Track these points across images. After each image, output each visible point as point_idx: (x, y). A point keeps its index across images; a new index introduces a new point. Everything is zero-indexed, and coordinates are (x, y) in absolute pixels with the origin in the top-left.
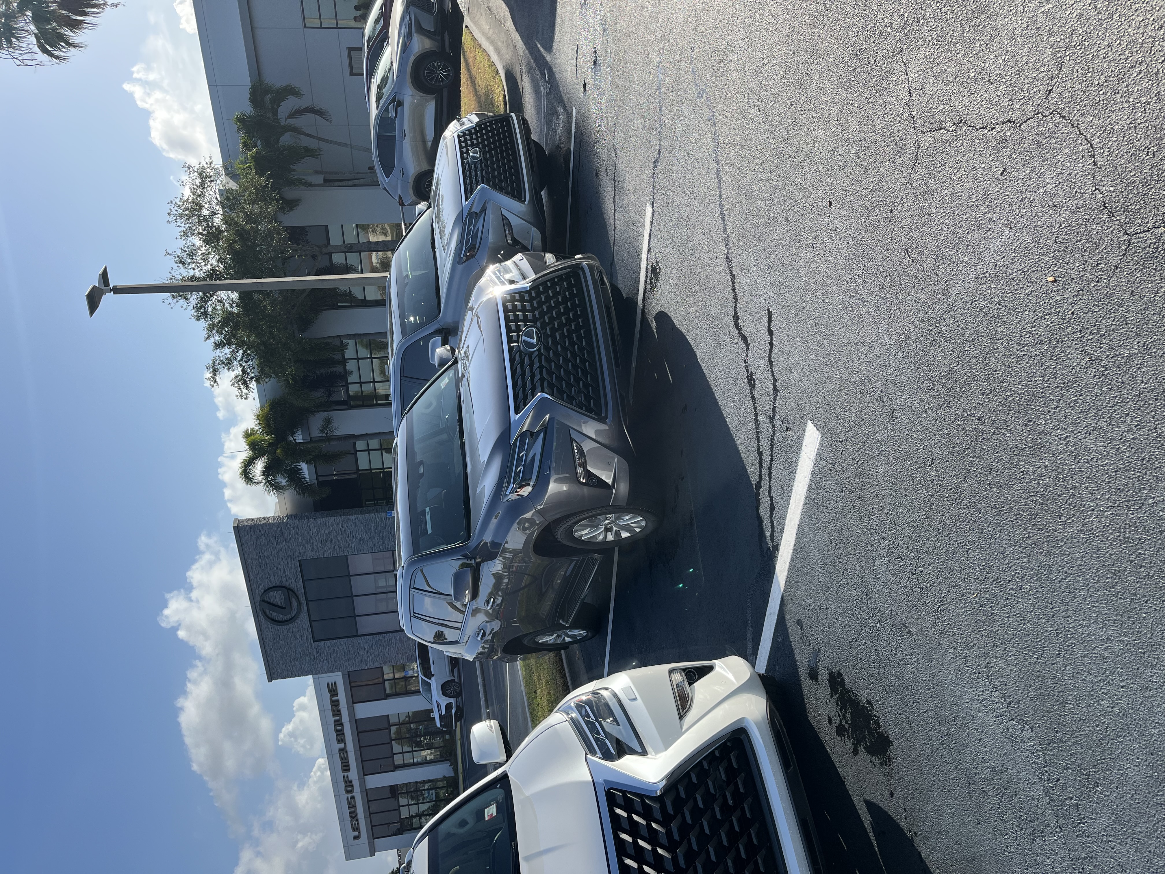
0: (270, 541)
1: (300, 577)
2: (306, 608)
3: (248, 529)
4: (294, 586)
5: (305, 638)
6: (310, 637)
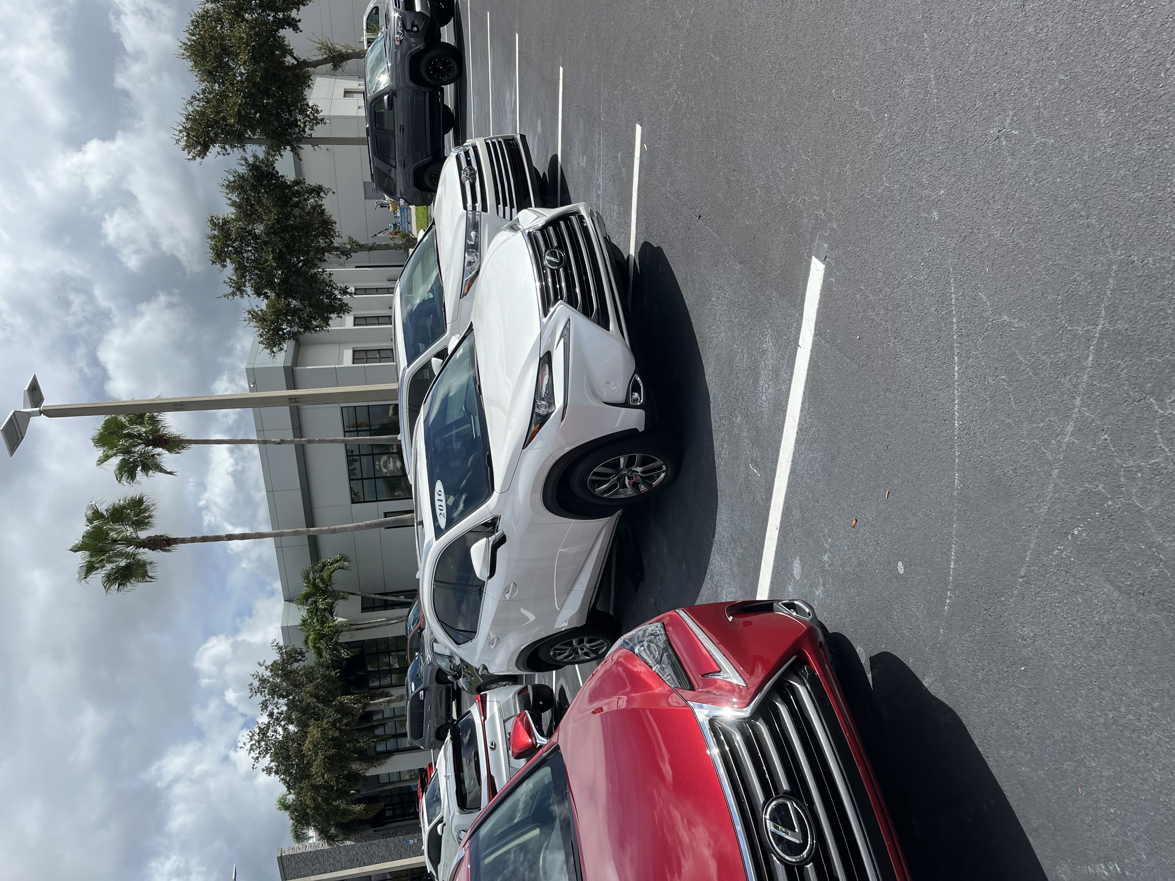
0: (307, 864)
3: (289, 857)
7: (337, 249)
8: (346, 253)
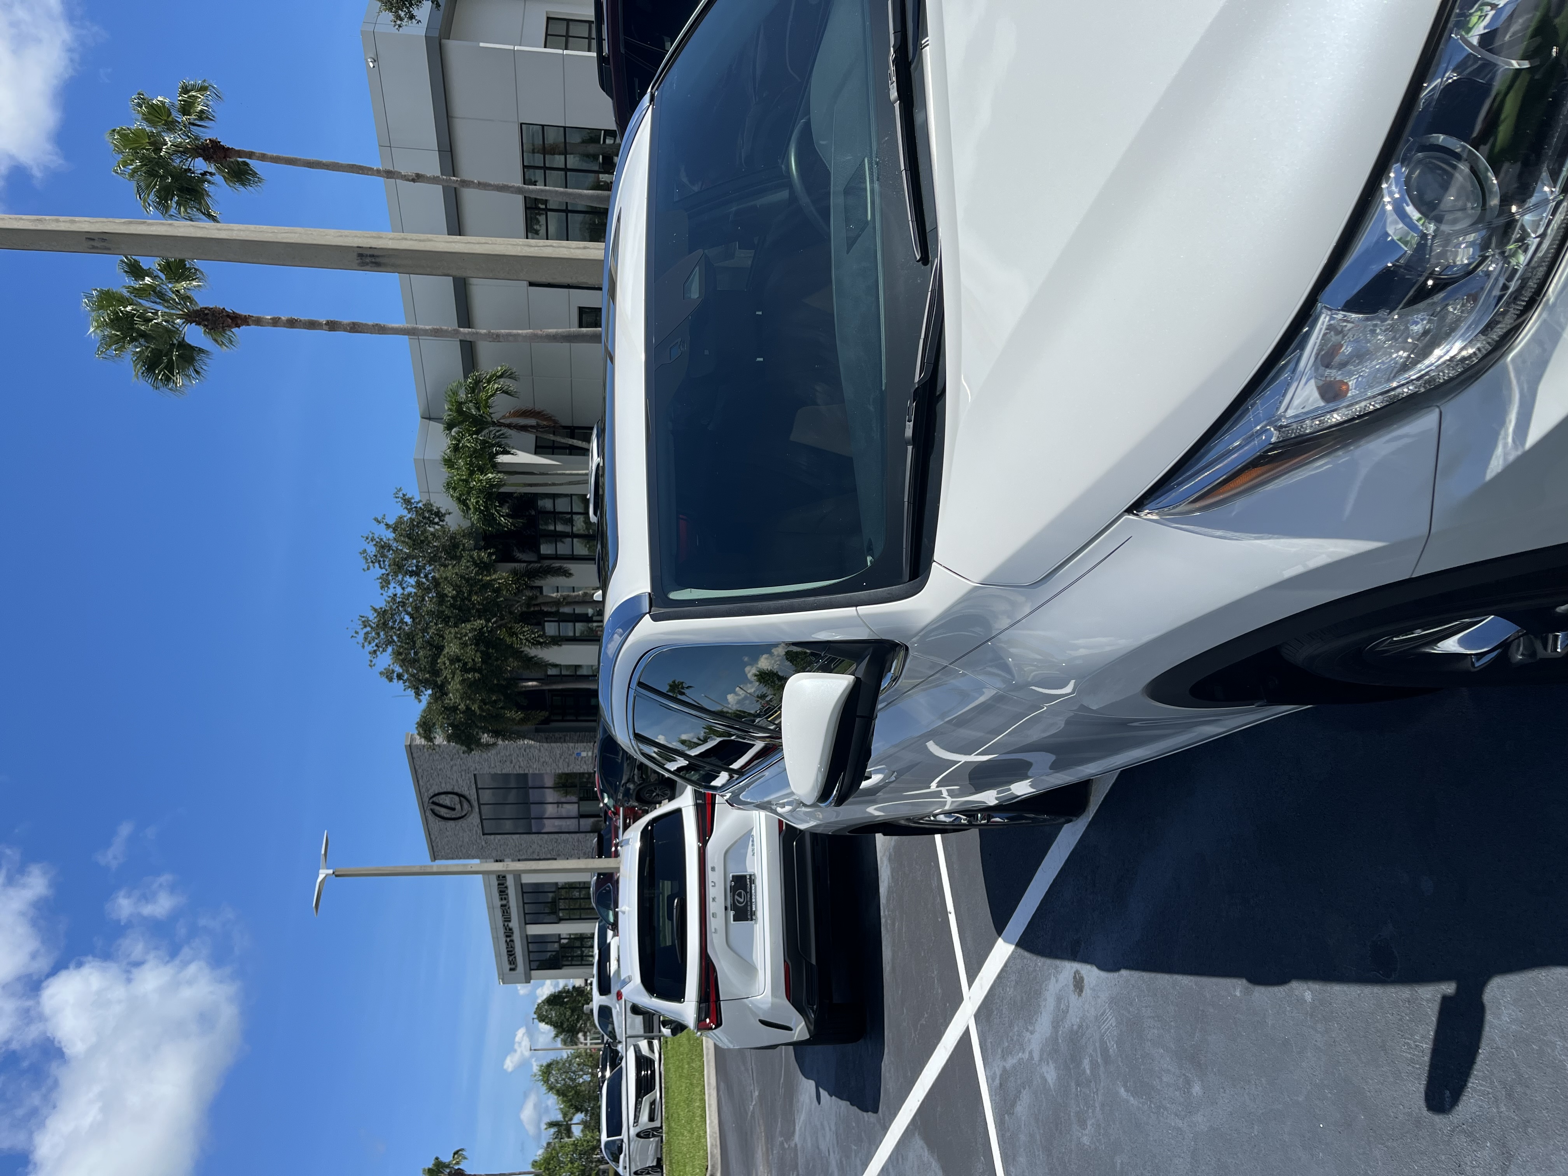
1: (474, 786)
2: (477, 810)
4: (466, 793)
5: (474, 832)
6: (480, 832)
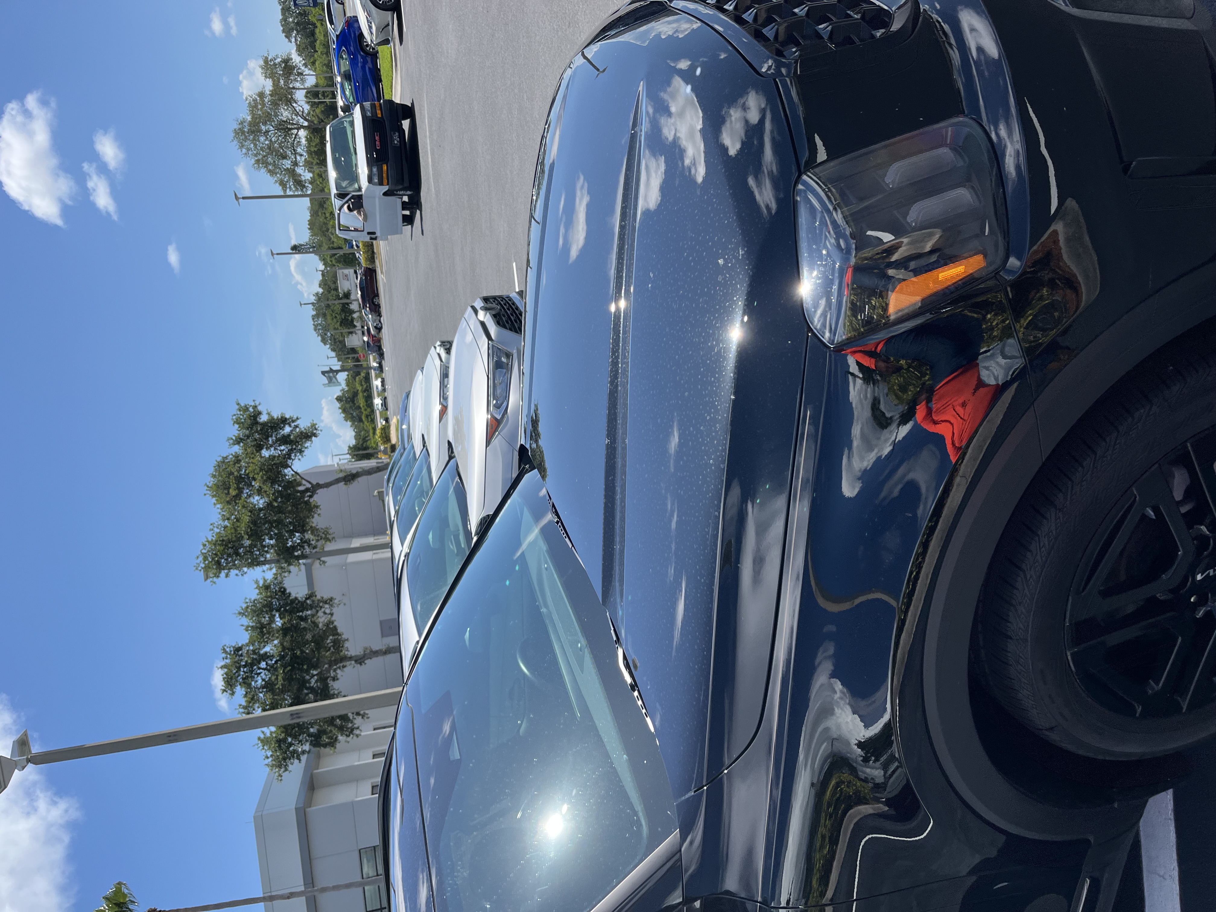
7: (351, 658)
8: (360, 660)
